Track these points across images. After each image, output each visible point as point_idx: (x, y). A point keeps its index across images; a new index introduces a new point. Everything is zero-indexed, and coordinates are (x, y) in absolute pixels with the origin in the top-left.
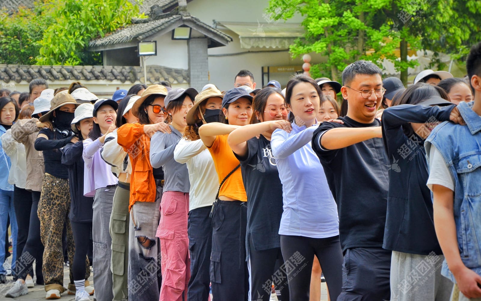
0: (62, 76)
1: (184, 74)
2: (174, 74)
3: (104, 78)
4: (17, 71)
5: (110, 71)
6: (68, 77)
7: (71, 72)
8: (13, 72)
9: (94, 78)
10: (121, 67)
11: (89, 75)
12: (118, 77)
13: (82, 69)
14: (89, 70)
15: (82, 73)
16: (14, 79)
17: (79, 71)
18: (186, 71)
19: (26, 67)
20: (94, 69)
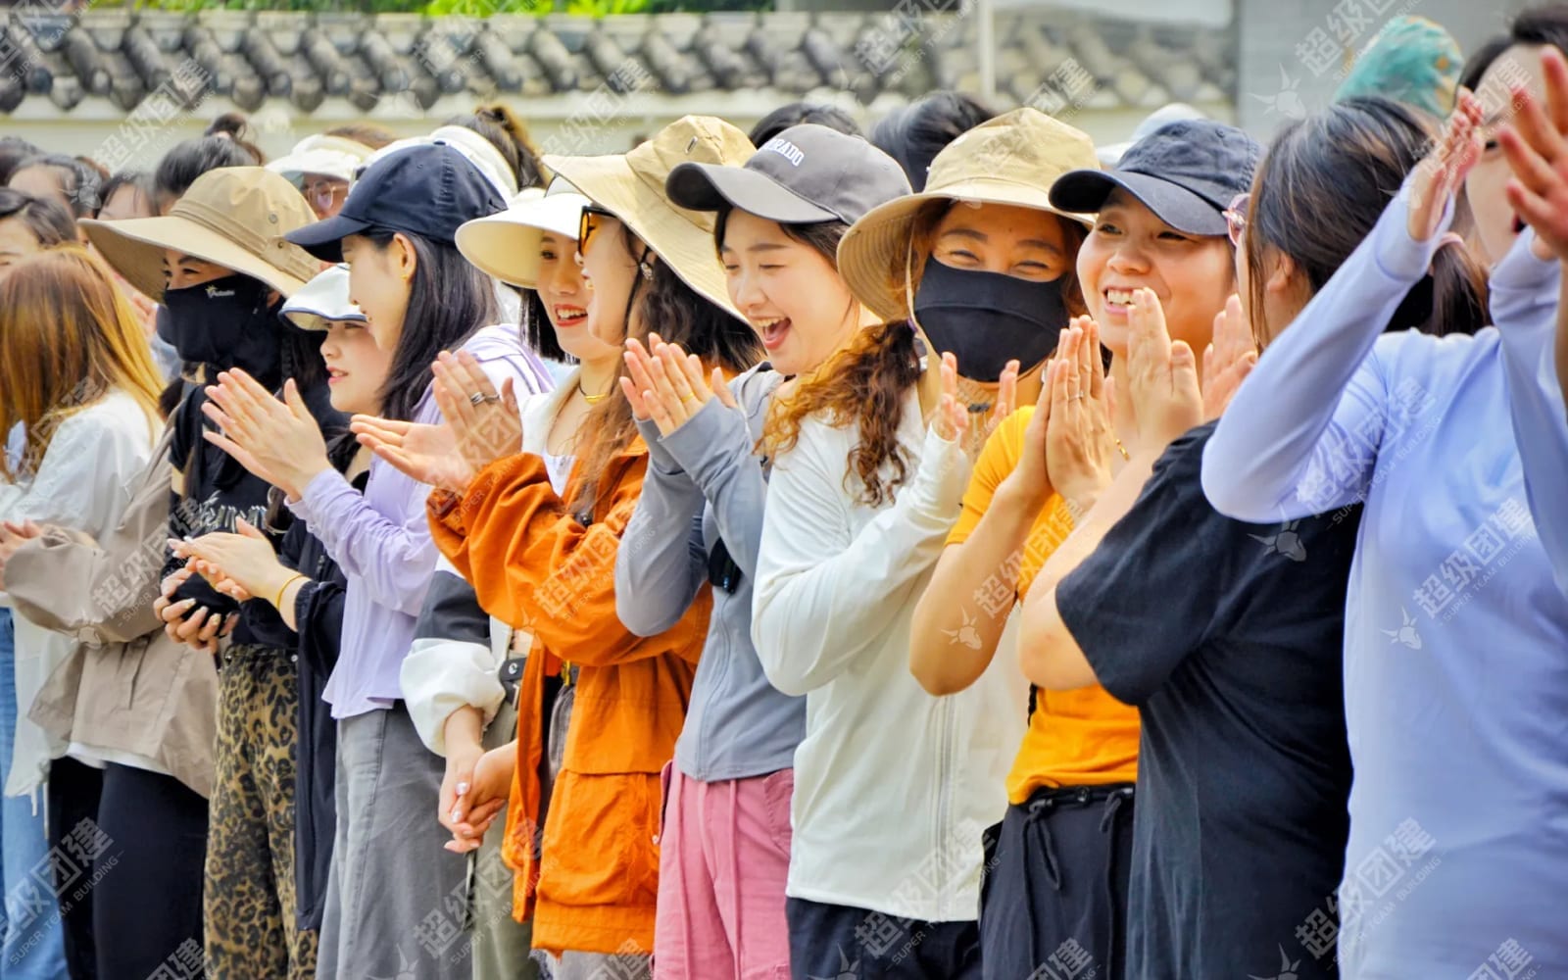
0: (537, 71)
1: (1208, 51)
2: (1151, 53)
3: (763, 79)
4: (304, 50)
5: (794, 40)
6: (567, 77)
7: (586, 51)
8: (284, 54)
9: (707, 82)
10: (854, 21)
11: (681, 67)
12: (841, 76)
13: (646, 36)
14: (684, 39)
15: (643, 54)
16: (285, 92)
17: (630, 44)
18: (1216, 33)
19: (351, 23)
20: (709, 35)
